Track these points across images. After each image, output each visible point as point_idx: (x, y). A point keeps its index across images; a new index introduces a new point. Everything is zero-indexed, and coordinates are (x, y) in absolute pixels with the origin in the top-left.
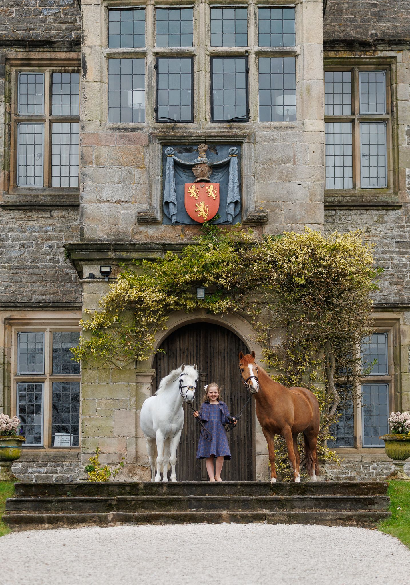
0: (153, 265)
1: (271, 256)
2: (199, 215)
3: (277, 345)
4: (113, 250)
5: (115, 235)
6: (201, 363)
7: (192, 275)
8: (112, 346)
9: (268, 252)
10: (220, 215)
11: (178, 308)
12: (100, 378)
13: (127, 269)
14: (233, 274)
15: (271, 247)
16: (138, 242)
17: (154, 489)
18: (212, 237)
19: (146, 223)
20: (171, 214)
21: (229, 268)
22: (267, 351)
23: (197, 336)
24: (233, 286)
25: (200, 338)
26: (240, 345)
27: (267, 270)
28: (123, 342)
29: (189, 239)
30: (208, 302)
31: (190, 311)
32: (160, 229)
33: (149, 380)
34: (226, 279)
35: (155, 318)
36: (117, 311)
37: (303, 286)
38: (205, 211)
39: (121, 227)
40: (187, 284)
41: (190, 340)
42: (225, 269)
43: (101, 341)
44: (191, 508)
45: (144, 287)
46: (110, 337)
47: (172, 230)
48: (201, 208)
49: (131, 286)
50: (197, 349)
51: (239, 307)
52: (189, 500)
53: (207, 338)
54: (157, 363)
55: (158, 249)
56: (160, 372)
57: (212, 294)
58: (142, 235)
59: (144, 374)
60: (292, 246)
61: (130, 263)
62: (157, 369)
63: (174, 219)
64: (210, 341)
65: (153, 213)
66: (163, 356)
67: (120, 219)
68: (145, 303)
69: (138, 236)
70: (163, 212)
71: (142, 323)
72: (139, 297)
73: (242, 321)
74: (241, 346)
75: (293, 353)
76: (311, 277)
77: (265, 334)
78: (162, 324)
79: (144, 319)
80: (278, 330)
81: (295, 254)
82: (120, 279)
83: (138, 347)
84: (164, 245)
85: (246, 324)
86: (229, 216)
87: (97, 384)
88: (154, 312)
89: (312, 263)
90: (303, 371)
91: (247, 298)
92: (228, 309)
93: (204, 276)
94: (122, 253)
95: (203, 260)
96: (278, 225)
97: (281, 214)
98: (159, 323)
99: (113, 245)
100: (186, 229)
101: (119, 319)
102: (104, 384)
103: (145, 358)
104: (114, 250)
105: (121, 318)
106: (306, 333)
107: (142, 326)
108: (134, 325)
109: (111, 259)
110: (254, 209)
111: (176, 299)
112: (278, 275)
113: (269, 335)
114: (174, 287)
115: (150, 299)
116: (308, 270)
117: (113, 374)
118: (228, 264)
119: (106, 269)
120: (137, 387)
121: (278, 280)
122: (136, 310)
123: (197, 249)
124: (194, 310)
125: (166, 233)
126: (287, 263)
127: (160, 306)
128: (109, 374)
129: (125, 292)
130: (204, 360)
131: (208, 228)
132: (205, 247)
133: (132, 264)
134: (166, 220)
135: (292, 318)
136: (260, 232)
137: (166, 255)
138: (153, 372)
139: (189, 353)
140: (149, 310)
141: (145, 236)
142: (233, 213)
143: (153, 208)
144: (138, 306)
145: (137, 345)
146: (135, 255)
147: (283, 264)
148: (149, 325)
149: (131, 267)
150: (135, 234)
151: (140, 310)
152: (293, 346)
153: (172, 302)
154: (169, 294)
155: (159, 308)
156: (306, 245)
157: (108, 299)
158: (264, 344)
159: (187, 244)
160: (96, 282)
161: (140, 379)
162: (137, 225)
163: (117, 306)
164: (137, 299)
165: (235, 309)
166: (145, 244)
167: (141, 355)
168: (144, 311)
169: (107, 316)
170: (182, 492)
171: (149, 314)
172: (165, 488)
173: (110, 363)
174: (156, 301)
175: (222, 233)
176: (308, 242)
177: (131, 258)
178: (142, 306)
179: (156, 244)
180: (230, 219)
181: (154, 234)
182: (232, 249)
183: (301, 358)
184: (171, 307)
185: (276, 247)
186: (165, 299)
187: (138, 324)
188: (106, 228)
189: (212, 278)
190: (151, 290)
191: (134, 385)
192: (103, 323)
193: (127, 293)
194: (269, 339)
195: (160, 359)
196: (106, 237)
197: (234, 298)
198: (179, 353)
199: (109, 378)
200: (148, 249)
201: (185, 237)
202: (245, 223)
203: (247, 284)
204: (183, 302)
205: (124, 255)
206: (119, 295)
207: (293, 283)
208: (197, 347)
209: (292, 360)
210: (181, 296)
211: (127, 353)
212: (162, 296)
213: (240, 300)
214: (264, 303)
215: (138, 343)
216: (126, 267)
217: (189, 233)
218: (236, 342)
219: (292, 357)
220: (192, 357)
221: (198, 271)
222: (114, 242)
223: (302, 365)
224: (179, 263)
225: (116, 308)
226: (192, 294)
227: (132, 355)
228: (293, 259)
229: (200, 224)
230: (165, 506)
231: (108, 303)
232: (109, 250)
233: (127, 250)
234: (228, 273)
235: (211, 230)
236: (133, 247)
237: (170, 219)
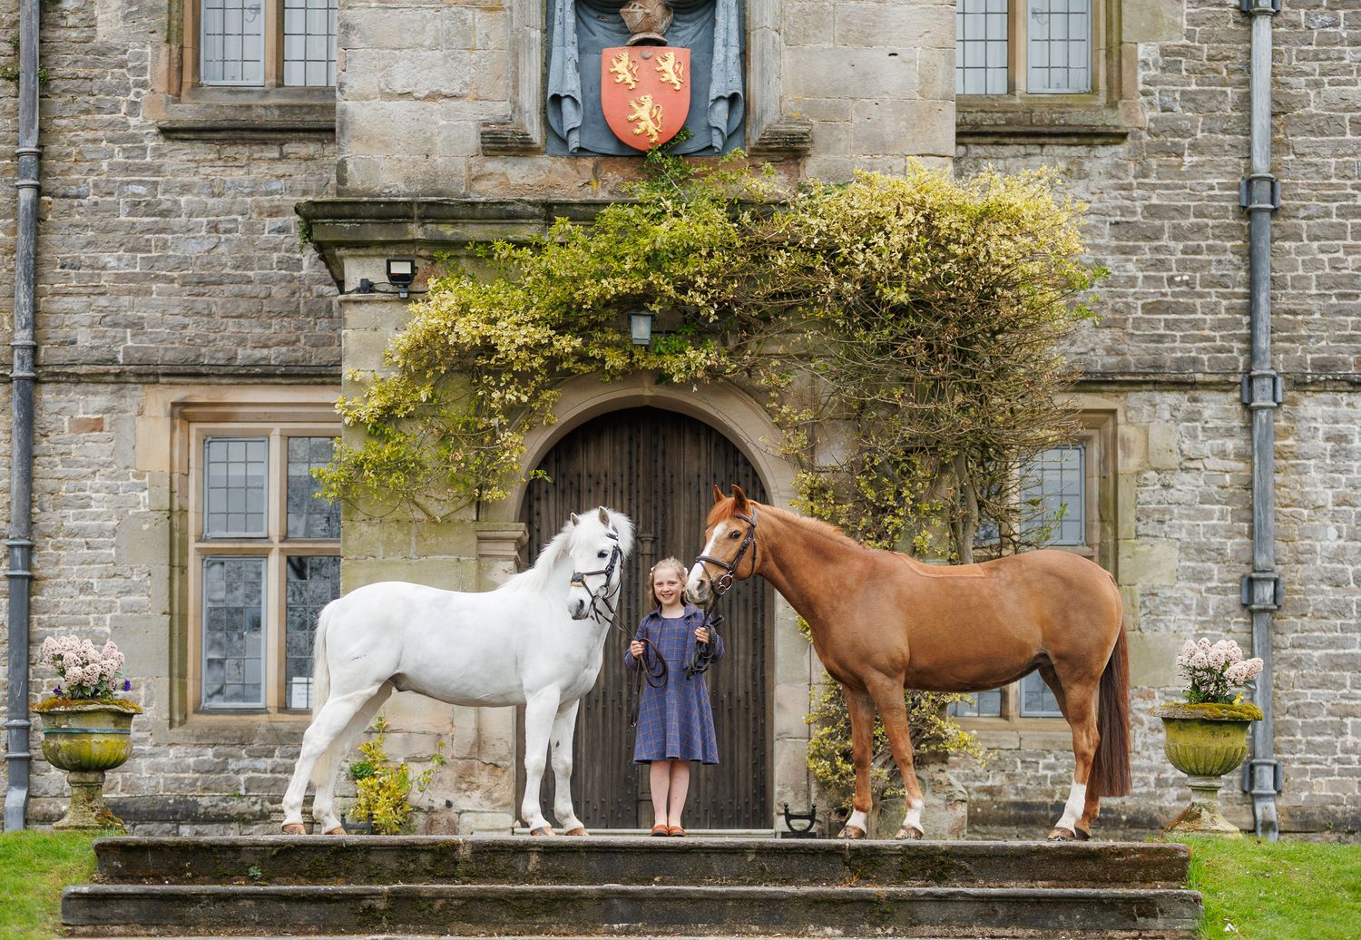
0: (518, 254)
1: (820, 234)
2: (638, 131)
3: (834, 464)
4: (420, 218)
5: (424, 182)
6: (641, 509)
7: (619, 280)
8: (418, 463)
9: (813, 222)
10: (691, 131)
11: (584, 368)
12: (388, 544)
13: (454, 269)
14: (725, 278)
15: (820, 211)
16: (483, 199)
17: (501, 862)
18: (670, 186)
19: (503, 150)
20: (566, 128)
21: (715, 262)
22: (808, 478)
23: (631, 439)
24: (724, 311)
25: (638, 446)
26: (737, 465)
27: (810, 270)
28: (444, 452)
29: (611, 193)
30: (660, 354)
31: (613, 377)
32: (540, 168)
33: (510, 549)
34: (705, 293)
35: (525, 393)
36: (430, 374)
37: (900, 311)
38: (654, 119)
39: (440, 160)
40: (608, 304)
41: (614, 451)
42: (705, 267)
43: (387, 450)
44: (611, 922)
45: (496, 313)
46: (410, 439)
47: (568, 169)
48: (643, 113)
49: (464, 309)
50: (630, 474)
51: (739, 367)
52: (604, 897)
53: (656, 446)
54: (531, 507)
55: (533, 216)
56: (538, 530)
57: (668, 333)
58: (494, 182)
59: (498, 534)
60: (876, 209)
61: (462, 252)
62: (530, 524)
63: (574, 141)
64: (664, 453)
65: (522, 125)
66: (547, 492)
67: (438, 140)
68: (498, 352)
69: (482, 186)
70: (546, 122)
71: (493, 406)
72: (484, 338)
73: (744, 402)
74: (741, 466)
75: (871, 484)
76: (923, 286)
77: (803, 436)
78: (542, 410)
79: (496, 395)
80: (835, 426)
81: (882, 228)
82: (437, 290)
83: (482, 464)
84: (548, 206)
85: (754, 410)
86: (715, 132)
87: (380, 558)
88: (523, 378)
89: (927, 251)
90: (897, 530)
91: (758, 343)
92: (709, 369)
93: (650, 285)
94: (442, 228)
95: (646, 241)
96: (838, 157)
97: (847, 131)
98: (536, 406)
99: (420, 204)
100: (604, 168)
101: (434, 396)
102: (399, 558)
103: (500, 493)
104: (423, 219)
105: (438, 392)
106: (909, 431)
107: (492, 414)
108: (472, 411)
109: (413, 242)
110: (777, 117)
111: (578, 342)
112: (840, 283)
113: (812, 439)
114: (573, 313)
115: (513, 341)
116: (915, 268)
117: (420, 535)
118: (710, 255)
119: (402, 268)
120: (480, 567)
121: (838, 296)
122: (477, 372)
123: (632, 215)
124: (624, 373)
125: (553, 178)
126: (863, 250)
127: (538, 362)
128: (409, 533)
129: (449, 324)
130: (648, 501)
131: (661, 165)
132: (654, 211)
133: (468, 257)
134: (554, 143)
135: (872, 393)
136: (791, 175)
137: (554, 229)
138: (519, 530)
139: (610, 483)
140: (510, 371)
141: (501, 184)
142: (724, 128)
143: (520, 111)
144: (482, 361)
145: (478, 461)
146: (474, 232)
147: (851, 253)
148: (511, 410)
149: (464, 263)
150: (476, 179)
151: (489, 373)
152: (873, 467)
153: (569, 350)
154: (561, 329)
155: (535, 365)
156: (912, 204)
157: (407, 344)
158: (800, 460)
159: (606, 204)
160: (377, 301)
161: (488, 548)
162: (481, 157)
163: (430, 361)
164: (478, 342)
165: (728, 371)
166: (501, 203)
167: (489, 488)
168: (496, 373)
169: (405, 387)
170: (583, 871)
171: (508, 384)
172: (534, 858)
173: (413, 507)
174: (526, 346)
175: (697, 176)
176: (918, 197)
177: (464, 239)
178: (493, 361)
179: (529, 203)
180: (718, 142)
181: (525, 180)
182: (719, 215)
183: (891, 497)
184: (565, 365)
185: (834, 209)
186: (551, 344)
187: (481, 408)
188: (403, 164)
189: (670, 290)
190: (514, 318)
191: (472, 562)
192: (396, 405)
193: (453, 327)
194: (813, 449)
195: (538, 499)
196: (402, 187)
197: (724, 343)
198: (585, 483)
199: (409, 544)
200: (508, 218)
201: (603, 187)
202: (756, 152)
203: (759, 308)
204: (595, 352)
205: (448, 231)
206: (434, 334)
207: (878, 301)
208: (630, 468)
209: (870, 503)
210: (591, 337)
211: (454, 481)
212: (542, 334)
213: (741, 348)
214: (801, 357)
215: (482, 454)
216: (453, 262)
217: (613, 176)
218: (727, 455)
219: (871, 495)
220: (618, 494)
221: (634, 269)
222: (422, 199)
223: (895, 515)
224: (587, 249)
225: (427, 367)
226: (619, 332)
227: (467, 485)
228: (878, 239)
229: (642, 155)
230: (533, 915)
231: (406, 354)
232: (409, 217)
233: (454, 219)
234: (711, 276)
235: (667, 171)
236: (469, 212)
237: (565, 142)
